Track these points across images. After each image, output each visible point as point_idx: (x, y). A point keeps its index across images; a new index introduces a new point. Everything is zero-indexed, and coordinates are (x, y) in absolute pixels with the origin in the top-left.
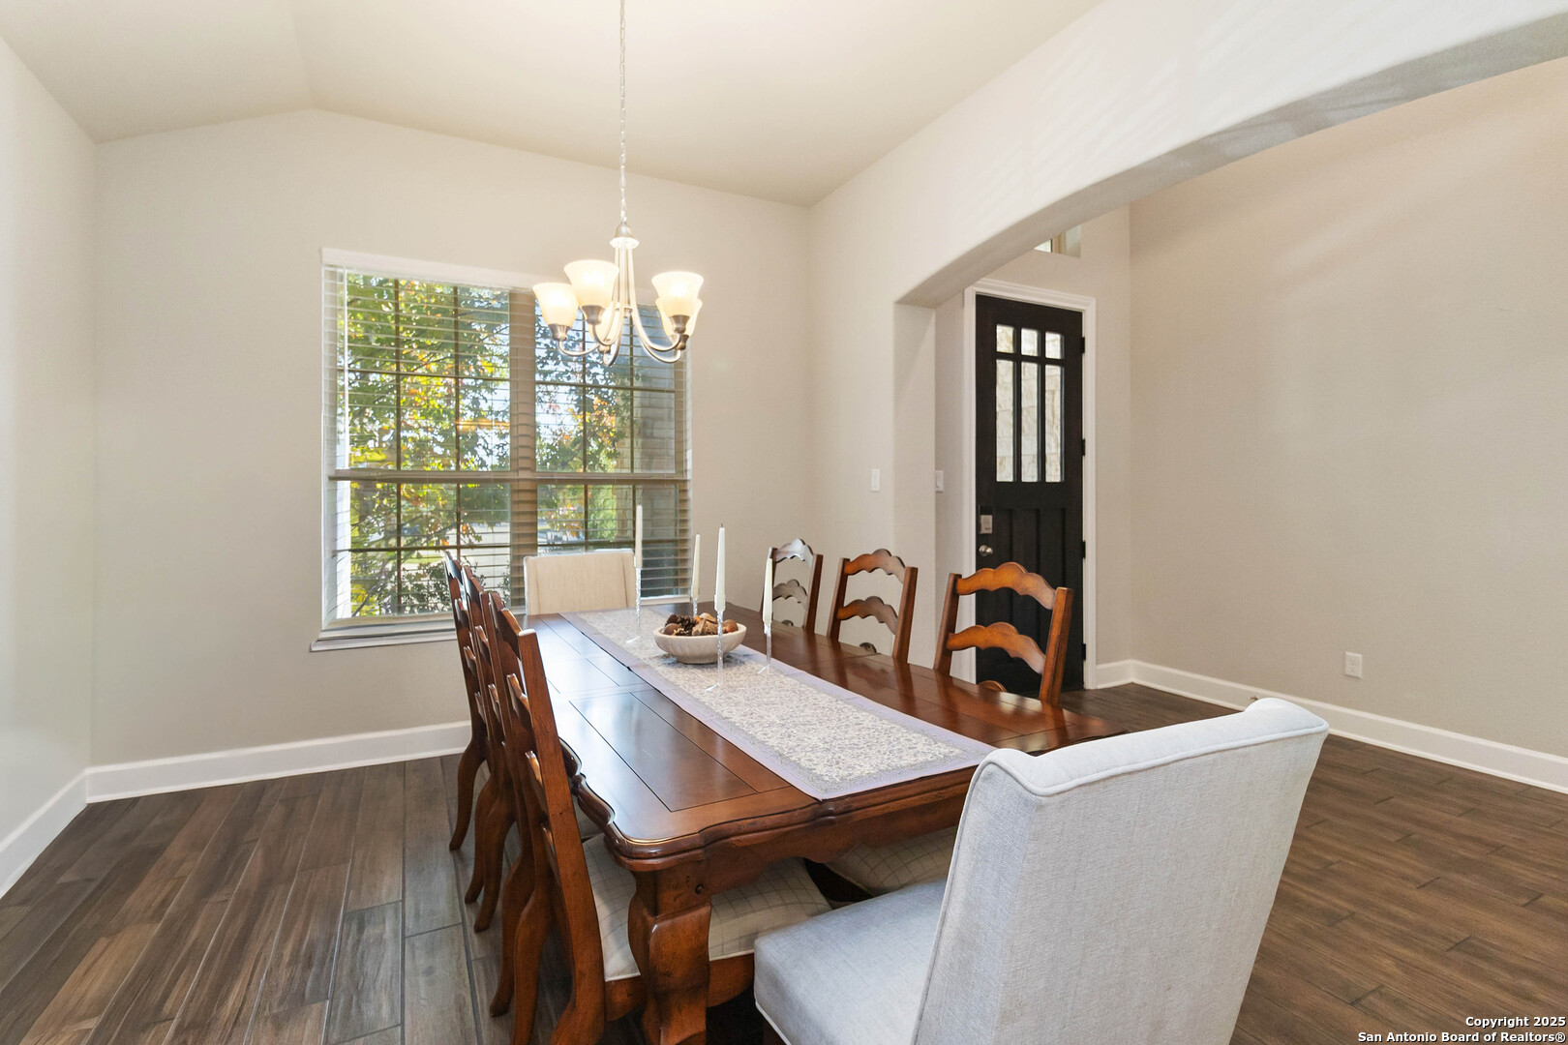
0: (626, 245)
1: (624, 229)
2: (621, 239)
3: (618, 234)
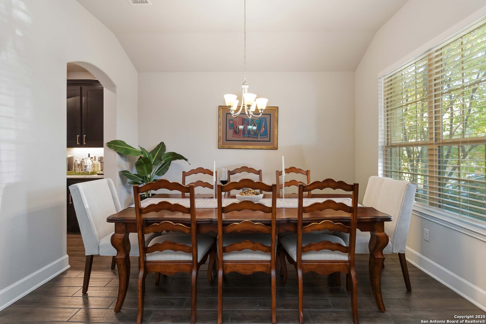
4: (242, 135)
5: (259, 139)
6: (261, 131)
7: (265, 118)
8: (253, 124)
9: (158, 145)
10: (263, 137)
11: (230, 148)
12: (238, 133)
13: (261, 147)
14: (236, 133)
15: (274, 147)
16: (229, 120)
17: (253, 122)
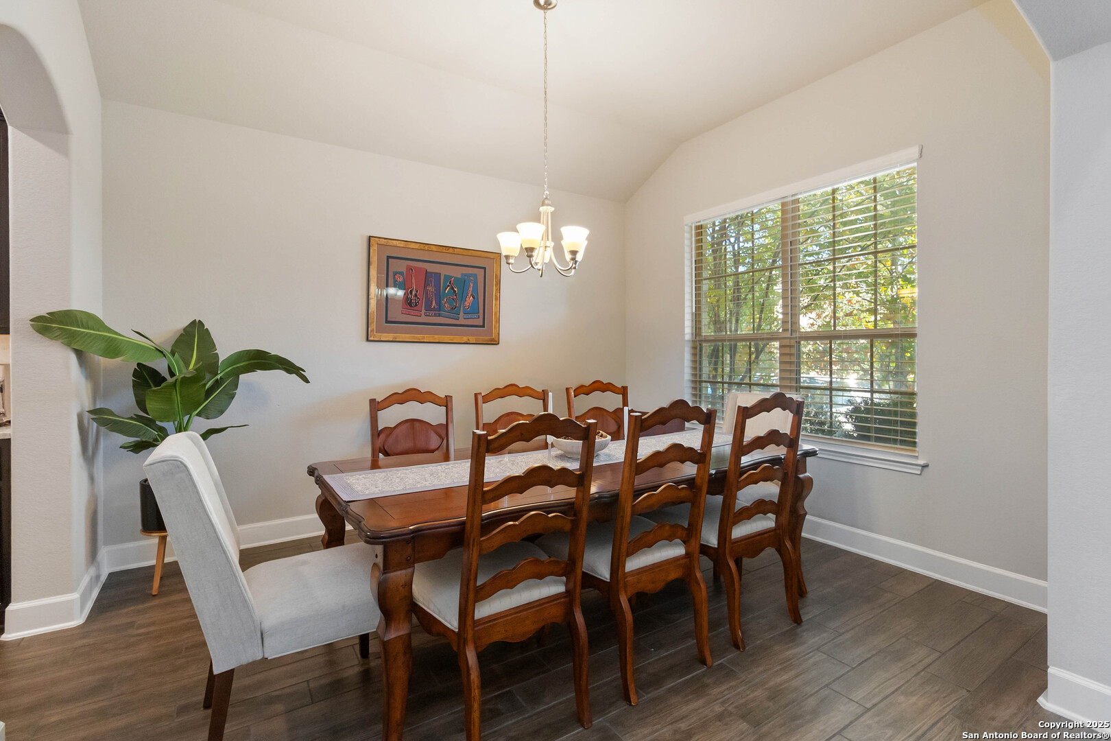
0: (547, 210)
1: (546, 202)
2: (545, 207)
3: (543, 204)
4: (423, 311)
5: (462, 321)
6: (467, 304)
7: (475, 276)
8: (448, 286)
9: (184, 329)
10: (470, 316)
11: (397, 340)
12: (416, 305)
13: (465, 339)
14: (410, 304)
15: (493, 340)
16: (395, 274)
17: (450, 283)
